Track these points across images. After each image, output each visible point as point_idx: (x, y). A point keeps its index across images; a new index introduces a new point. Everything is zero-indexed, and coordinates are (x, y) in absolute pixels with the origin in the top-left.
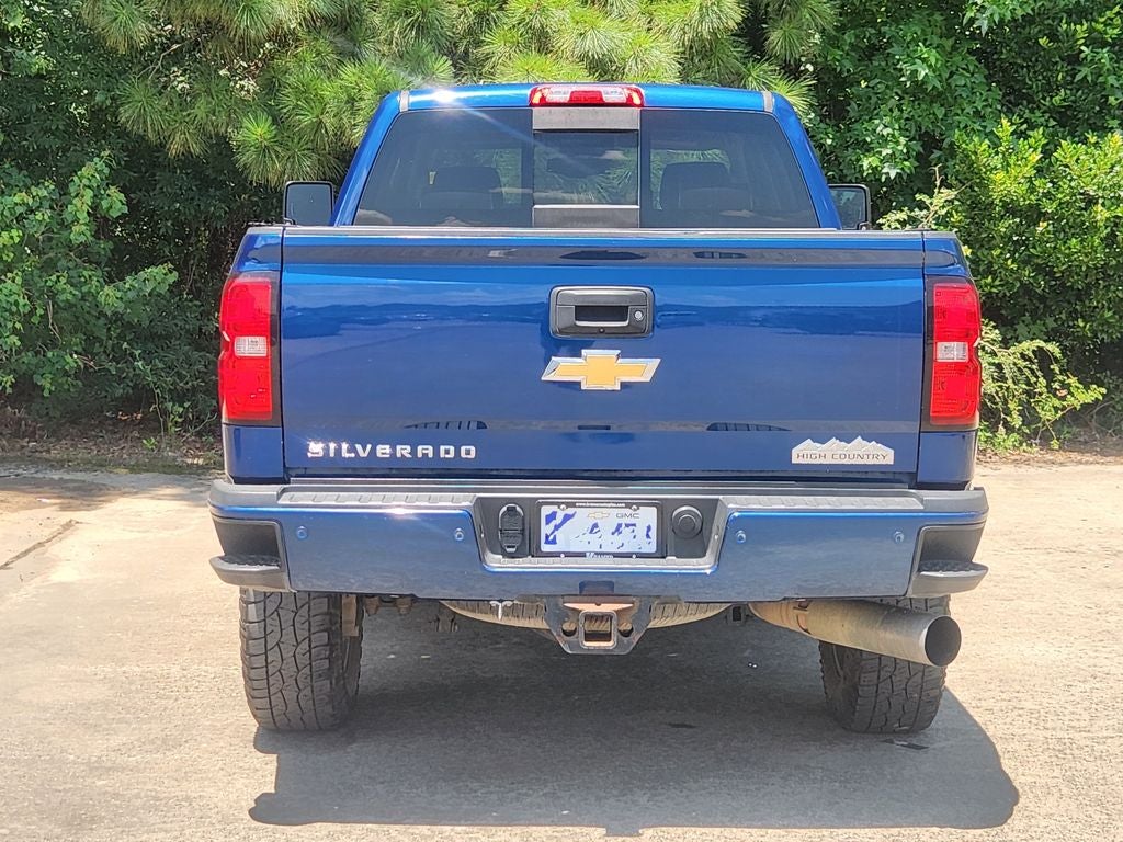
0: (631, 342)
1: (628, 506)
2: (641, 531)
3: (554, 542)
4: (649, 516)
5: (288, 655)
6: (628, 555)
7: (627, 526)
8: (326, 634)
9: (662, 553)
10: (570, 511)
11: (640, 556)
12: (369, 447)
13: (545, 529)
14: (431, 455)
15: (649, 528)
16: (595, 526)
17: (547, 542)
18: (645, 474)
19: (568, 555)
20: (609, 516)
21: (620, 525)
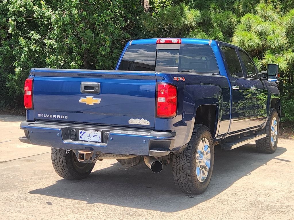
0: (95, 94)
1: (96, 131)
2: (98, 137)
3: (82, 138)
4: (99, 133)
5: (58, 161)
6: (96, 142)
7: (96, 135)
8: (65, 157)
9: (102, 142)
10: (85, 131)
11: (98, 142)
12: (49, 115)
13: (80, 135)
14: (59, 118)
15: (100, 136)
16: (89, 135)
17: (81, 138)
18: (103, 124)
19: (84, 141)
20: (92, 133)
21: (94, 135)
